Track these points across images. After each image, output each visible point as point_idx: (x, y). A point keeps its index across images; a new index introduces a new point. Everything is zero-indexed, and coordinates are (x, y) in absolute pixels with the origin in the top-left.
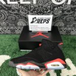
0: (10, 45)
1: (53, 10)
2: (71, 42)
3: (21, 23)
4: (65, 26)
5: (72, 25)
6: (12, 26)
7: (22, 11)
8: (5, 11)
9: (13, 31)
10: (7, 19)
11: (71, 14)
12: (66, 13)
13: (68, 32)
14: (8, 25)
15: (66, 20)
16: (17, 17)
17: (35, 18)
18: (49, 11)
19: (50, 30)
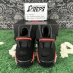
4: (60, 19)
5: (66, 18)
6: (9, 20)
7: (19, 4)
8: (4, 5)
10: (5, 13)
11: (64, 6)
12: (59, 5)
14: (5, 19)
15: (60, 12)
16: (14, 11)
17: (31, 6)
19: (46, 19)
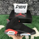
0: (5, 20)
1: (28, 1)
2: (37, 19)
3: (10, 8)
4: (34, 10)
5: (38, 10)
6: (5, 10)
8: (2, 2)
9: (6, 13)
10: (3, 6)
11: (38, 4)
12: (35, 3)
13: (36, 14)
14: (3, 9)
15: (35, 7)
16: (8, 5)
18: (26, 2)
19: (26, 12)
